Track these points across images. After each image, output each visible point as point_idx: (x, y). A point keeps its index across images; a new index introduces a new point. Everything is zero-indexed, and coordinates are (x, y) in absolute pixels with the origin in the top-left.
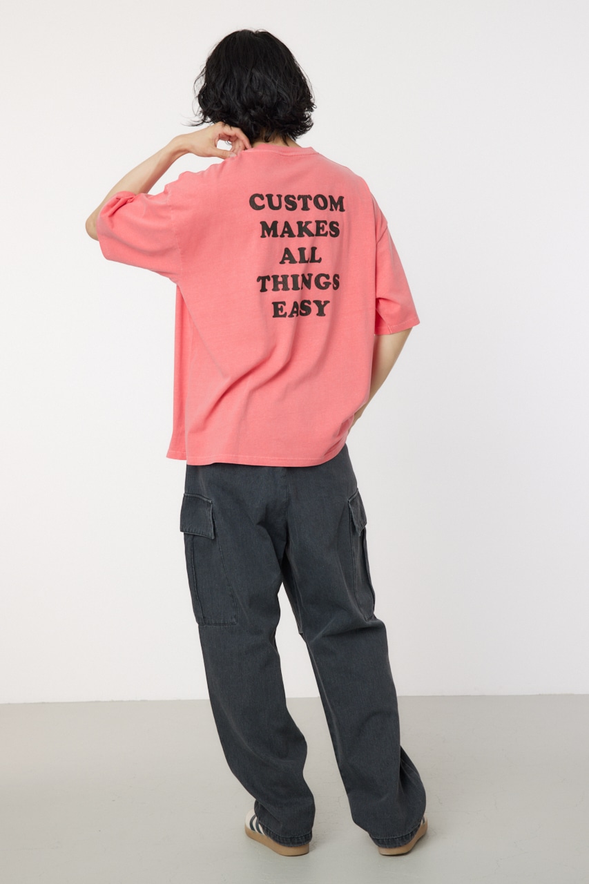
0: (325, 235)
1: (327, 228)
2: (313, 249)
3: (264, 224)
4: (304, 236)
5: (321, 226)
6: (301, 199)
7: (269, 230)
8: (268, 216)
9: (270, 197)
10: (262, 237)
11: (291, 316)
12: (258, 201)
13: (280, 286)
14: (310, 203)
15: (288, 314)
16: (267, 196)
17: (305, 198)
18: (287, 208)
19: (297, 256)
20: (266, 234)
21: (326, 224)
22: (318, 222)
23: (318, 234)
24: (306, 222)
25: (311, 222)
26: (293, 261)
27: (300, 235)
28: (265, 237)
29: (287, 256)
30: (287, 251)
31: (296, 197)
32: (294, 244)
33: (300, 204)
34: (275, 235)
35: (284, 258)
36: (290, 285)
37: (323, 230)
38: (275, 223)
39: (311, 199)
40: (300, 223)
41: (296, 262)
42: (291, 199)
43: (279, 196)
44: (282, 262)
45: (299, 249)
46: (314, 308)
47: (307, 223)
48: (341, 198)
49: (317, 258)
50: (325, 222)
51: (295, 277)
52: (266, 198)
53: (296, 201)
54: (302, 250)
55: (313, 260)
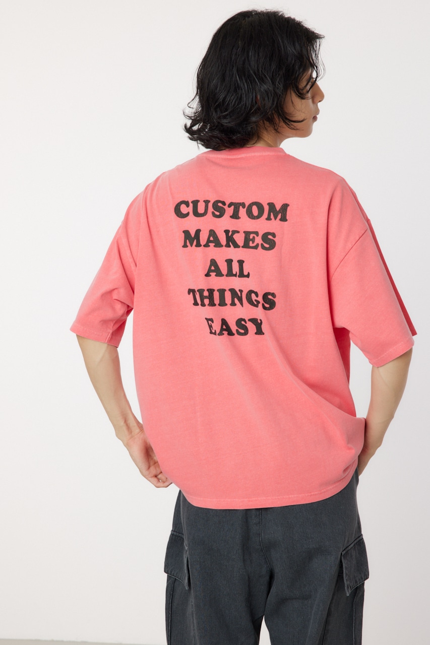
0: (256, 247)
1: (259, 240)
2: (241, 263)
3: (186, 233)
4: (230, 246)
5: (251, 237)
6: (233, 207)
7: (191, 239)
8: (192, 224)
9: (195, 203)
10: (183, 247)
11: (221, 334)
12: (184, 209)
13: (206, 301)
14: (242, 212)
15: (217, 332)
16: (192, 202)
17: (237, 206)
18: (214, 215)
19: (224, 269)
20: (188, 244)
21: (258, 236)
22: (247, 234)
23: (246, 246)
24: (233, 231)
25: (238, 232)
26: (219, 274)
27: (228, 246)
28: (187, 246)
29: (213, 269)
30: (213, 262)
31: (227, 204)
32: (221, 255)
33: (230, 211)
34: (198, 245)
35: (210, 271)
36: (217, 301)
37: (253, 242)
38: (198, 232)
39: (244, 207)
40: (227, 232)
41: (223, 275)
42: (220, 204)
43: (207, 202)
44: (207, 275)
45: (226, 261)
46: (251, 327)
47: (235, 232)
48: (285, 207)
49: (245, 273)
50: (257, 233)
51: (222, 292)
52: (191, 205)
53: (226, 207)
54: (229, 262)
55: (242, 275)
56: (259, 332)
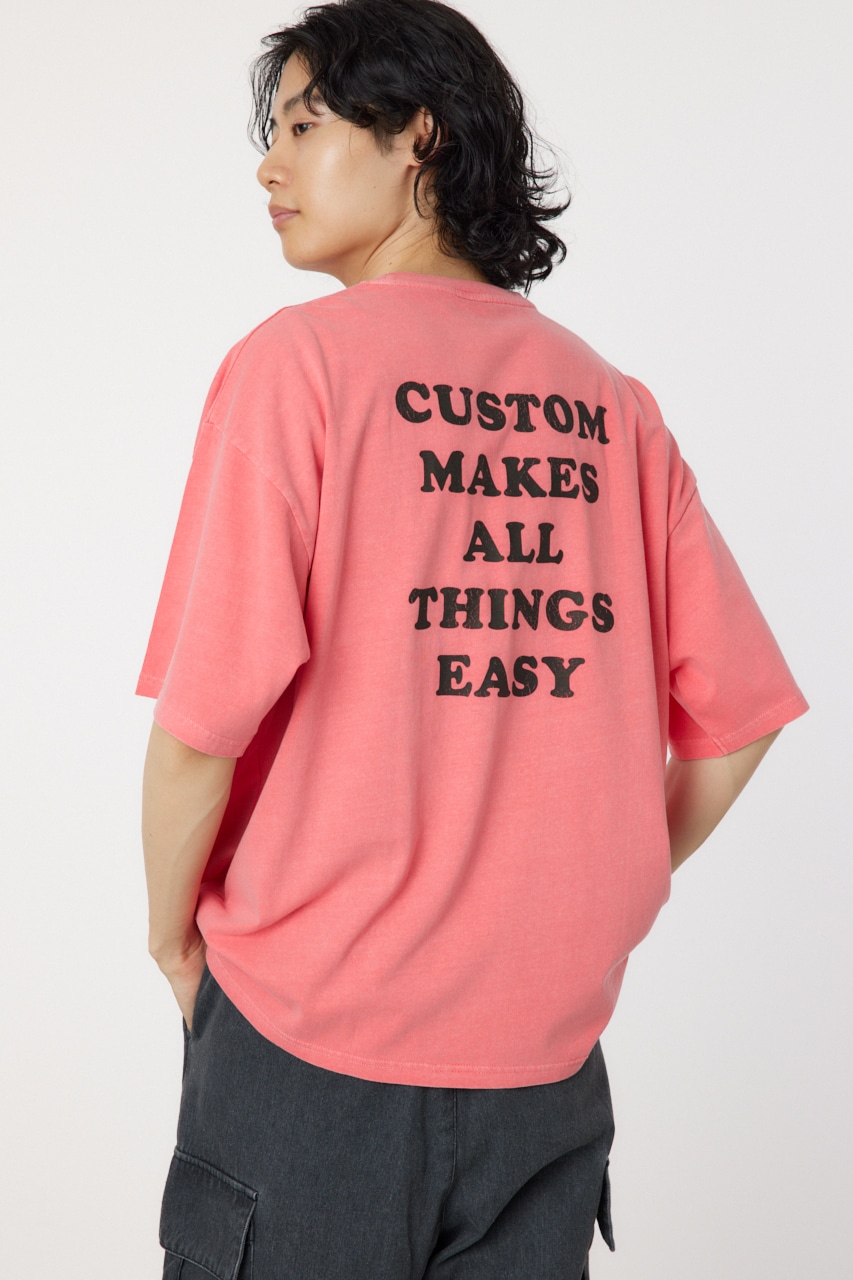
0: (573, 494)
1: (576, 478)
2: (546, 529)
3: (428, 457)
4: (519, 494)
5: (563, 472)
6: (515, 403)
7: (441, 472)
8: (441, 438)
9: (443, 391)
10: (423, 489)
11: (482, 692)
12: (415, 400)
13: (461, 617)
14: (537, 415)
15: (476, 687)
16: (436, 388)
17: (523, 401)
18: (484, 425)
19: (502, 541)
20: (434, 483)
21: (574, 468)
22: (555, 463)
23: (556, 492)
24: (525, 460)
25: (537, 461)
26: (492, 555)
27: (513, 491)
28: (431, 489)
29: (480, 543)
30: (480, 529)
31: (502, 400)
32: (497, 513)
33: (511, 413)
34: (456, 487)
35: (473, 548)
36: (485, 615)
37: (568, 483)
38: (457, 457)
39: (537, 404)
40: (510, 462)
41: (502, 558)
42: (489, 402)
43: (466, 392)
44: (469, 557)
45: (509, 526)
46: (545, 677)
47: (531, 462)
48: (601, 411)
49: (553, 553)
50: (571, 462)
51: (497, 596)
52: (434, 395)
53: (503, 407)
54: (515, 529)
55: (545, 556)
56: (562, 689)
